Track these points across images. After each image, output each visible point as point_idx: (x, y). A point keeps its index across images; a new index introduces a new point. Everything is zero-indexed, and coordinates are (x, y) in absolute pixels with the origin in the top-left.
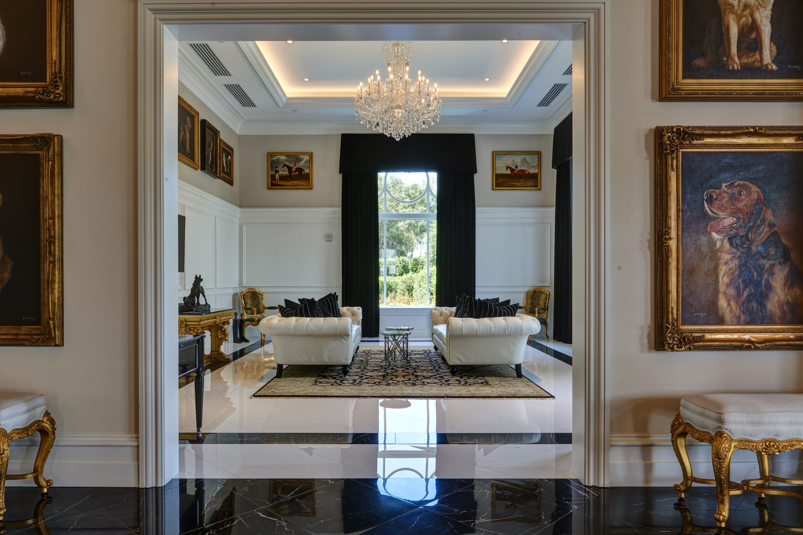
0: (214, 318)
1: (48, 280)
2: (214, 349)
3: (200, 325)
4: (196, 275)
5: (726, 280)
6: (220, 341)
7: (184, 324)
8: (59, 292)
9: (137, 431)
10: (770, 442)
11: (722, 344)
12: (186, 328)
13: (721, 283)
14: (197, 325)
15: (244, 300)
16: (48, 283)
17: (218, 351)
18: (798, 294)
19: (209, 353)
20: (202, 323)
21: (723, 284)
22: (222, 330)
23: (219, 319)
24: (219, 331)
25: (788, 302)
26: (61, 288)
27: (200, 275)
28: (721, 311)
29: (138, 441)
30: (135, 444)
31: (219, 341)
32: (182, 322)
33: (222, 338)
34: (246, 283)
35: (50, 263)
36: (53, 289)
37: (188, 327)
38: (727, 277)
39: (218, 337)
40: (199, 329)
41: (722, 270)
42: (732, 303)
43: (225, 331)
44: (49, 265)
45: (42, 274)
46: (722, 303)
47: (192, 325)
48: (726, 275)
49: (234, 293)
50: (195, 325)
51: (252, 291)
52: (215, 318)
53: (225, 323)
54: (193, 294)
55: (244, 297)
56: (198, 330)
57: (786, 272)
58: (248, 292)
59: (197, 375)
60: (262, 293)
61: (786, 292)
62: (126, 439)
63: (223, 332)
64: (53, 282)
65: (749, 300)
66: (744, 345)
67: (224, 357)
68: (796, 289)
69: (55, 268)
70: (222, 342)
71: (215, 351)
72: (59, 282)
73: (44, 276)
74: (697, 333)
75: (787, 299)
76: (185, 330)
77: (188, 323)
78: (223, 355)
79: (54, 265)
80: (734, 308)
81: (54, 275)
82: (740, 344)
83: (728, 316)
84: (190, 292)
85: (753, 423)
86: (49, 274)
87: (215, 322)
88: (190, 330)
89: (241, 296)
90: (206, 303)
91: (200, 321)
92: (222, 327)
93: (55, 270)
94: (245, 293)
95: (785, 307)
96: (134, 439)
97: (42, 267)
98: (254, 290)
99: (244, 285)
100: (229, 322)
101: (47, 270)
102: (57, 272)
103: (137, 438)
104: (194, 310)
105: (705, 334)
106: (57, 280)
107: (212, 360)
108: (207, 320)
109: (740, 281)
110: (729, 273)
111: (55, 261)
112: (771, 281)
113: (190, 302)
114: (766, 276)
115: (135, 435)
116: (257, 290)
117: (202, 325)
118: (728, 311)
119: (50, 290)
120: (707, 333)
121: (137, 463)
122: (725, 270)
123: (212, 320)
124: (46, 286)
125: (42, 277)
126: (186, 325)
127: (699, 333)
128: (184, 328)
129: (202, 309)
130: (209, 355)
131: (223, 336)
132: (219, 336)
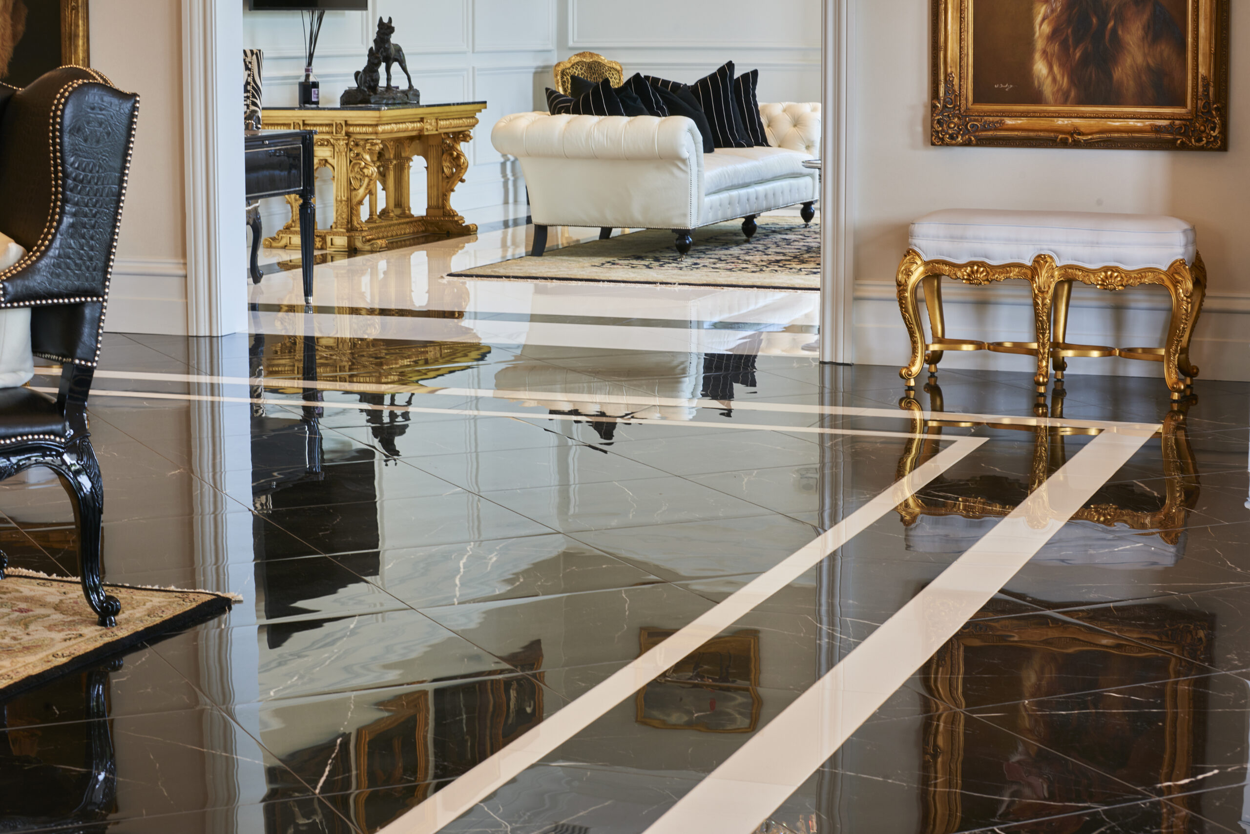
0: (419, 122)
1: (70, 33)
2: (434, 203)
3: (376, 133)
4: (381, 19)
5: (1046, 28)
6: (448, 182)
7: (343, 132)
8: (84, 51)
9: (184, 255)
10: (979, 267)
11: (1024, 134)
12: (348, 139)
13: (1037, 34)
14: (371, 134)
15: (563, 86)
16: (70, 38)
17: (444, 207)
18: (1165, 54)
19: (424, 213)
20: (380, 129)
21: (1040, 35)
22: (452, 154)
23: (433, 124)
24: (444, 156)
25: (1148, 65)
26: (86, 45)
27: (390, 19)
28: (1038, 81)
29: (186, 269)
30: (181, 272)
31: (445, 184)
32: (339, 126)
33: (453, 174)
34: (575, 39)
35: (72, 9)
36: (76, 47)
37: (352, 139)
38: (1049, 24)
39: (443, 172)
40: (376, 144)
41: (1039, 13)
42: (1056, 69)
43: (459, 157)
44: (71, 12)
45: (63, 26)
46: (1040, 68)
47: (360, 133)
48: (1046, 22)
49: (538, 67)
50: (366, 133)
51: (588, 60)
52: (422, 120)
53: (458, 138)
54: (373, 64)
55: (562, 78)
56: (373, 144)
57: (1145, 17)
58: (577, 63)
59: (304, 202)
60: (618, 68)
61: (1146, 51)
62: (171, 266)
63: (454, 159)
64: (77, 36)
65: (1085, 60)
66: (1057, 138)
67: (457, 221)
68: (1163, 47)
69: (78, 16)
70: (454, 184)
71: (438, 207)
72: (84, 35)
73: (65, 29)
74: (990, 116)
75: (1147, 61)
76: (347, 144)
77: (351, 129)
78: (454, 216)
79: (78, 12)
80: (1059, 77)
81: (77, 26)
82: (1052, 134)
83: (1048, 89)
84: (367, 58)
85: (953, 238)
86: (71, 25)
87: (421, 130)
88: (357, 145)
89: (557, 75)
90: (411, 86)
91: (377, 125)
92: (452, 148)
93: (78, 19)
94: (569, 65)
95: (1144, 78)
96: (181, 266)
97: (62, 15)
98: (595, 59)
99: (571, 44)
100: (469, 136)
101: (68, 20)
102: (80, 22)
103: (185, 264)
104: (372, 101)
105: (1005, 118)
106: (81, 34)
107: (430, 228)
108: (396, 123)
109: (1070, 31)
110: (1051, 18)
111: (78, 6)
112: (1120, 32)
113: (365, 82)
114: (1111, 24)
115: (182, 261)
116: (604, 58)
117: (382, 133)
118: (1049, 81)
119: (73, 47)
120: (1008, 117)
121: (184, 300)
122: (1046, 11)
123: (410, 126)
124: (68, 43)
125: (63, 30)
126: (348, 134)
127: (994, 116)
128: (344, 140)
129: (394, 99)
130: (422, 217)
131: (454, 170)
132: (445, 170)
